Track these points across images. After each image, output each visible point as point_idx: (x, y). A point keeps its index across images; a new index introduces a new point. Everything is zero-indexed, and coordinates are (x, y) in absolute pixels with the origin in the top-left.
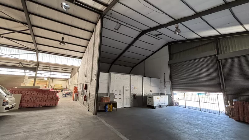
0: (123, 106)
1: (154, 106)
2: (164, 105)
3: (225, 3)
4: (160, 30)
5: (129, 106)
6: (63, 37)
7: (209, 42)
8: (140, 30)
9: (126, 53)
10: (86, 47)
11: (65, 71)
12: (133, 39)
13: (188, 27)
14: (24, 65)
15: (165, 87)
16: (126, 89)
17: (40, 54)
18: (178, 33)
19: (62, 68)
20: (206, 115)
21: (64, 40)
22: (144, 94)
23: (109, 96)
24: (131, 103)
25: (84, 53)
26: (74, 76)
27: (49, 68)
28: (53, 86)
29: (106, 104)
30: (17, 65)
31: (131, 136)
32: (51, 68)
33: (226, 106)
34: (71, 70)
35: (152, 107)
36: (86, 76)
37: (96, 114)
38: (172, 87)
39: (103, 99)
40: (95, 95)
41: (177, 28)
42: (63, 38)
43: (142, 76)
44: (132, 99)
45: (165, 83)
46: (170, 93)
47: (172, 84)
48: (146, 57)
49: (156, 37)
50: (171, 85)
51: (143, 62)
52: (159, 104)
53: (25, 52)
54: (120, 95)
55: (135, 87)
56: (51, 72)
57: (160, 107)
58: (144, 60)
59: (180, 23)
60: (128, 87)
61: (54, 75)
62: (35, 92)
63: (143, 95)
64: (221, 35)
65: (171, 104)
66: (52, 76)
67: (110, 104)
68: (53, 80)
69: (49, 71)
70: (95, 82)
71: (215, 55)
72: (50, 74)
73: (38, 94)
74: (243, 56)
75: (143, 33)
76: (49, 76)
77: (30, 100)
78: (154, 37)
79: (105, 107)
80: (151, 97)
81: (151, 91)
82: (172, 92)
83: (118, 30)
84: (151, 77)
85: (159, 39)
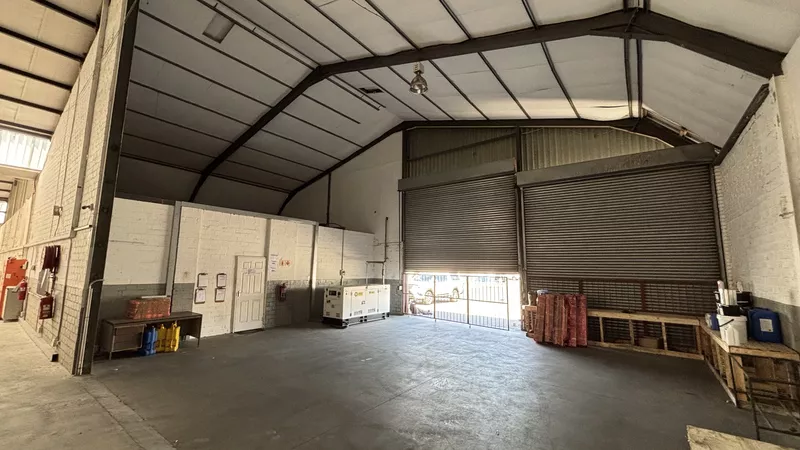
0: (232, 328)
1: (344, 318)
2: (376, 313)
3: (532, 25)
4: (372, 73)
5: (258, 325)
7: (498, 135)
8: (309, 62)
9: (261, 138)
10: (69, 87)
12: (284, 91)
13: (451, 78)
15: (386, 258)
16: (248, 266)
18: (419, 91)
20: (478, 334)
22: (318, 283)
23: (169, 292)
24: (266, 314)
25: (59, 112)
26: (17, 213)
29: (151, 326)
31: (207, 440)
33: (524, 307)
34: (10, 186)
35: (338, 323)
36: (56, 213)
37: (87, 371)
38: (405, 258)
39: (134, 306)
40: (86, 292)
41: (419, 73)
43: (315, 223)
44: (271, 300)
45: (386, 246)
46: (397, 278)
47: (405, 252)
48: (335, 162)
49: (365, 98)
50: (402, 252)
51: (327, 177)
52: (361, 312)
54: (221, 288)
55: (285, 259)
57: (363, 320)
58: (329, 172)
59: (427, 62)
60: (256, 260)
63: (314, 286)
64: (530, 121)
65: (397, 310)
67: (168, 325)
70: (86, 237)
71: (512, 173)
74: (564, 181)
75: (319, 73)
78: (360, 95)
79: (143, 339)
80: (336, 293)
81: (342, 272)
82: (403, 274)
83: (220, 41)
84: (344, 228)
85: (377, 106)
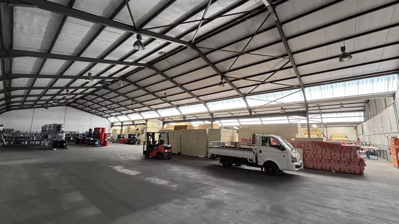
6: (343, 46)
11: (349, 109)
14: (286, 111)
17: (306, 89)
19: (342, 105)
21: (347, 51)
27: (317, 108)
28: (329, 137)
30: (279, 111)
32: (321, 108)
34: (363, 104)
42: (343, 49)
53: (288, 92)
56: (322, 115)
61: (328, 118)
62: (318, 147)
66: (325, 121)
68: (326, 127)
69: (319, 113)
72: (322, 118)
73: (324, 151)
76: (320, 120)
77: (314, 158)
